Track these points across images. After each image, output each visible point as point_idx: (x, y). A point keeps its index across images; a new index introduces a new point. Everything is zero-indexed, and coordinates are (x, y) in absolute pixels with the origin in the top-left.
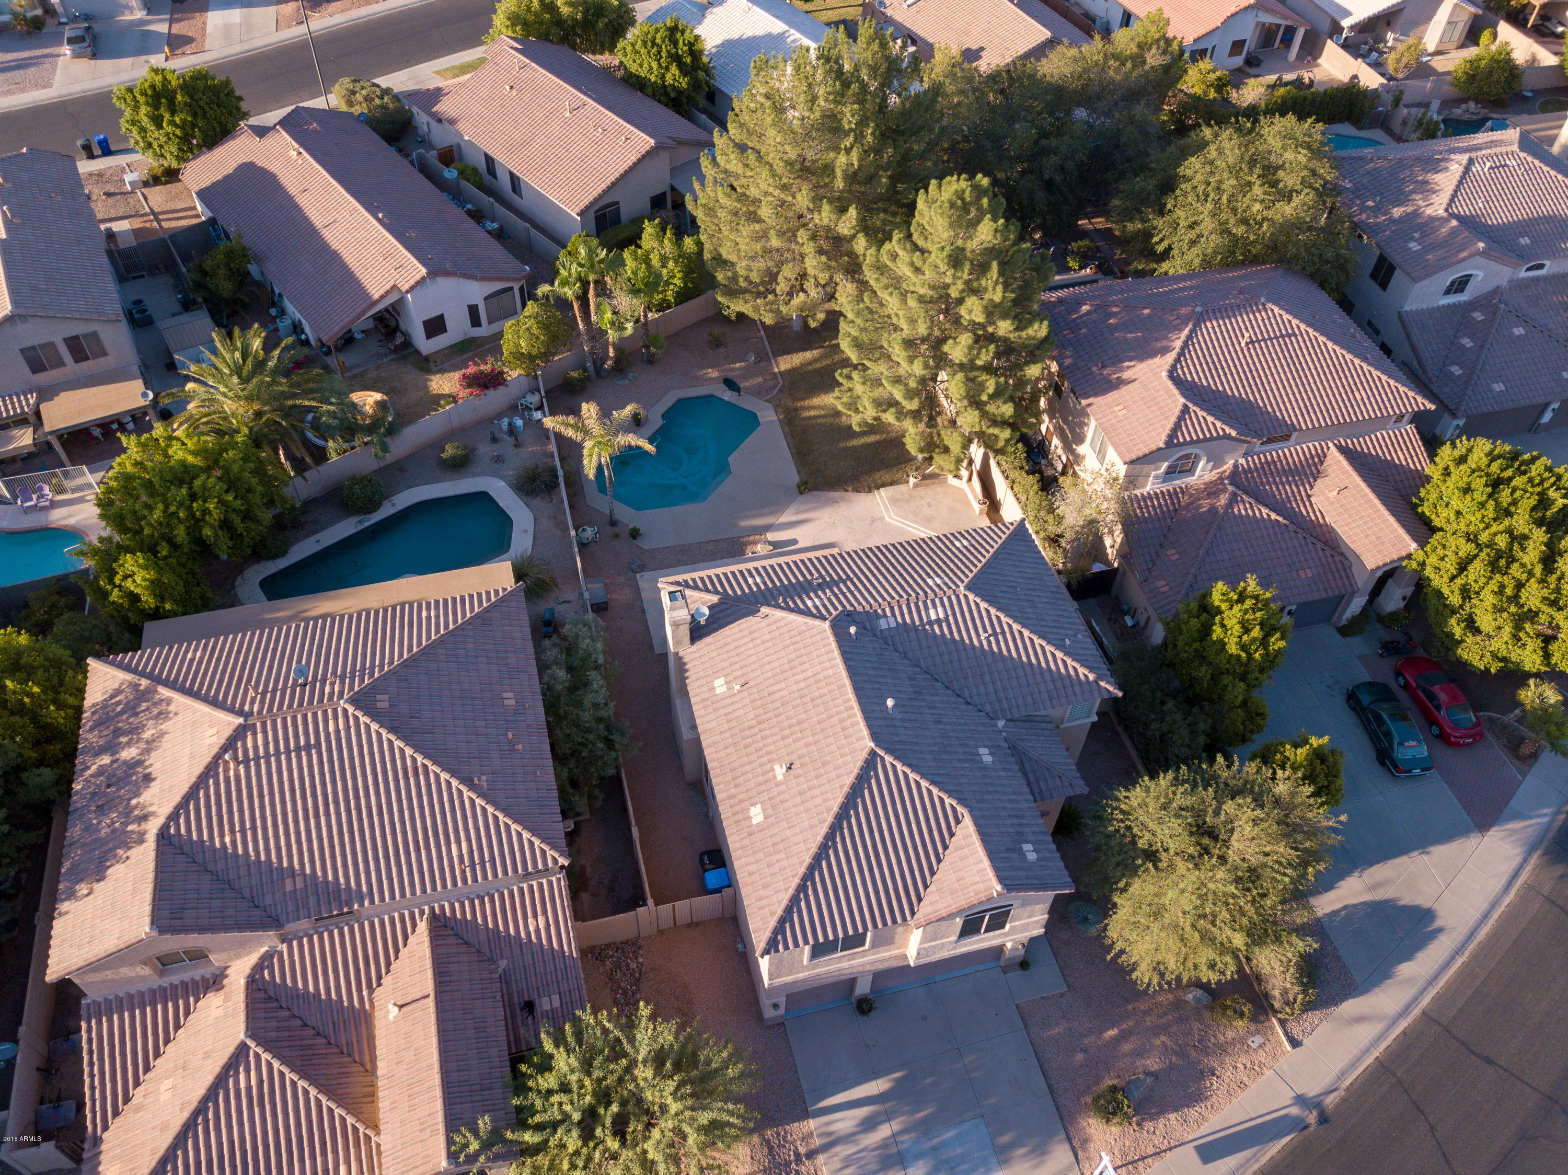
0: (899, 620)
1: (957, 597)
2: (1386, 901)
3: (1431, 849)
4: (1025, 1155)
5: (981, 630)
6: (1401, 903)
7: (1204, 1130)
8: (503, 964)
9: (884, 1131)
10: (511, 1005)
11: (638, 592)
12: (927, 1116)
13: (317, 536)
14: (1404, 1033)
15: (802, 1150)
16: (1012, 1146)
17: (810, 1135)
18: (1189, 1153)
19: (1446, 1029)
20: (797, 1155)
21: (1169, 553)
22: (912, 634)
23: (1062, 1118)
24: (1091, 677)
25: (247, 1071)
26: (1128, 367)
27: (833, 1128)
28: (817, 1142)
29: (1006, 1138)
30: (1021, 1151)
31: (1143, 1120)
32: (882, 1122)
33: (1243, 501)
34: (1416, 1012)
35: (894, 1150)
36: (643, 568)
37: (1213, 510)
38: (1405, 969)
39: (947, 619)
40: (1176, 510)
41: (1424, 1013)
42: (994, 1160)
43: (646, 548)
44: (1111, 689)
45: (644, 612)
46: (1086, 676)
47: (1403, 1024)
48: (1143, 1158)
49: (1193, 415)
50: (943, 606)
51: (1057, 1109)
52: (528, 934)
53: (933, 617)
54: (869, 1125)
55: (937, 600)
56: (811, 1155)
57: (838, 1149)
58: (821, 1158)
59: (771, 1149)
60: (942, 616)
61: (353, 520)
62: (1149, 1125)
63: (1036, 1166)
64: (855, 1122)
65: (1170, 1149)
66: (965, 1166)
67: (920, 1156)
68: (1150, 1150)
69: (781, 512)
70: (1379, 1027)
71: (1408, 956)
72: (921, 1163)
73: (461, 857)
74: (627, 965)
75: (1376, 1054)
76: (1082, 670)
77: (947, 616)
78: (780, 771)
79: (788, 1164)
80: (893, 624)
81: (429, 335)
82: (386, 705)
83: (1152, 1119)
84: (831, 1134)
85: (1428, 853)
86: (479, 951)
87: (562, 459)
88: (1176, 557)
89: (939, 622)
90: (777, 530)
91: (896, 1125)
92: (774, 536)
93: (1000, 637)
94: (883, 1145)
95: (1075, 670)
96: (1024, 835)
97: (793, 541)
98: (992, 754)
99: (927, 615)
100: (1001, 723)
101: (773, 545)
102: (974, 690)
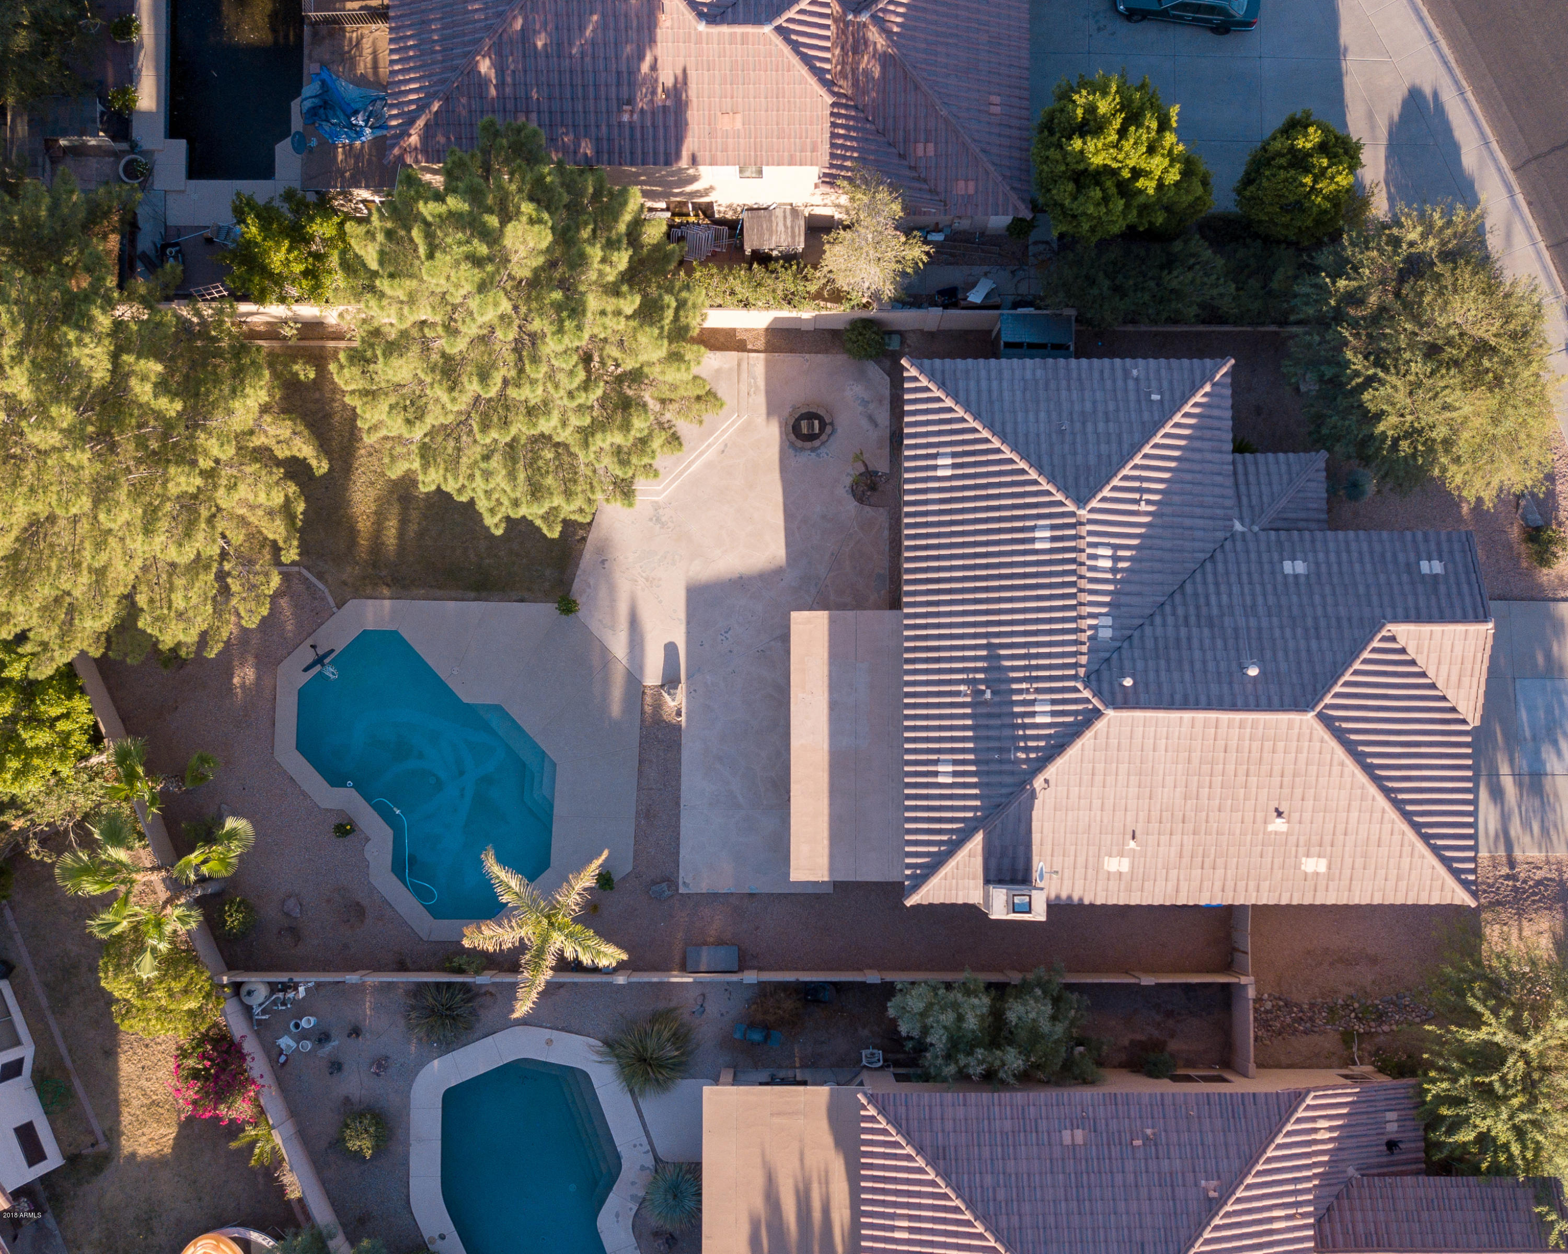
0: (1104, 610)
1: (1091, 522)
2: (1390, 133)
3: (1342, 42)
4: (1559, 645)
5: (1134, 507)
6: (1396, 118)
8: (1351, 1171)
9: (1508, 783)
10: (1389, 1165)
11: (713, 897)
12: (1503, 731)
14: (1530, 204)
15: (1505, 870)
16: (1548, 656)
17: (1493, 858)
19: (1536, 158)
20: (1507, 877)
21: (920, 152)
22: (1124, 599)
23: (1534, 599)
24: (1207, 388)
27: (1492, 832)
28: (1502, 853)
29: (1540, 659)
30: (1556, 651)
31: (1556, 518)
32: (1498, 782)
34: (1511, 177)
35: (1526, 779)
36: (671, 881)
37: (885, 60)
38: (1470, 158)
39: (1116, 547)
40: (856, 108)
41: (1515, 170)
42: (1557, 681)
43: (629, 868)
44: (1224, 370)
45: (751, 895)
46: (1205, 395)
47: (1520, 198)
49: (792, 26)
50: (1096, 545)
51: (1522, 599)
52: (1331, 1140)
53: (1108, 564)
54: (1497, 794)
55: (1089, 551)
56: (1512, 864)
57: (1513, 833)
58: (1518, 854)
59: (1499, 903)
60: (1109, 552)
62: (1562, 515)
64: (1491, 807)
66: (1557, 712)
67: (1537, 752)
69: (605, 651)
70: (1518, 228)
71: (1455, 149)
72: (1544, 756)
74: (1267, 1012)
75: (1542, 245)
76: (1198, 398)
77: (1108, 545)
78: (1279, 825)
79: (1515, 889)
80: (1108, 621)
83: (1557, 509)
84: (1497, 836)
85: (1346, 49)
86: (1337, 1197)
88: (931, 147)
89: (1115, 559)
90: (641, 668)
91: (1504, 769)
92: (652, 676)
93: (1145, 485)
94: (1520, 785)
95: (1196, 405)
96: (1408, 564)
97: (670, 649)
98: (1293, 559)
99: (1104, 570)
100: (1238, 527)
101: (670, 681)
102: (1198, 545)
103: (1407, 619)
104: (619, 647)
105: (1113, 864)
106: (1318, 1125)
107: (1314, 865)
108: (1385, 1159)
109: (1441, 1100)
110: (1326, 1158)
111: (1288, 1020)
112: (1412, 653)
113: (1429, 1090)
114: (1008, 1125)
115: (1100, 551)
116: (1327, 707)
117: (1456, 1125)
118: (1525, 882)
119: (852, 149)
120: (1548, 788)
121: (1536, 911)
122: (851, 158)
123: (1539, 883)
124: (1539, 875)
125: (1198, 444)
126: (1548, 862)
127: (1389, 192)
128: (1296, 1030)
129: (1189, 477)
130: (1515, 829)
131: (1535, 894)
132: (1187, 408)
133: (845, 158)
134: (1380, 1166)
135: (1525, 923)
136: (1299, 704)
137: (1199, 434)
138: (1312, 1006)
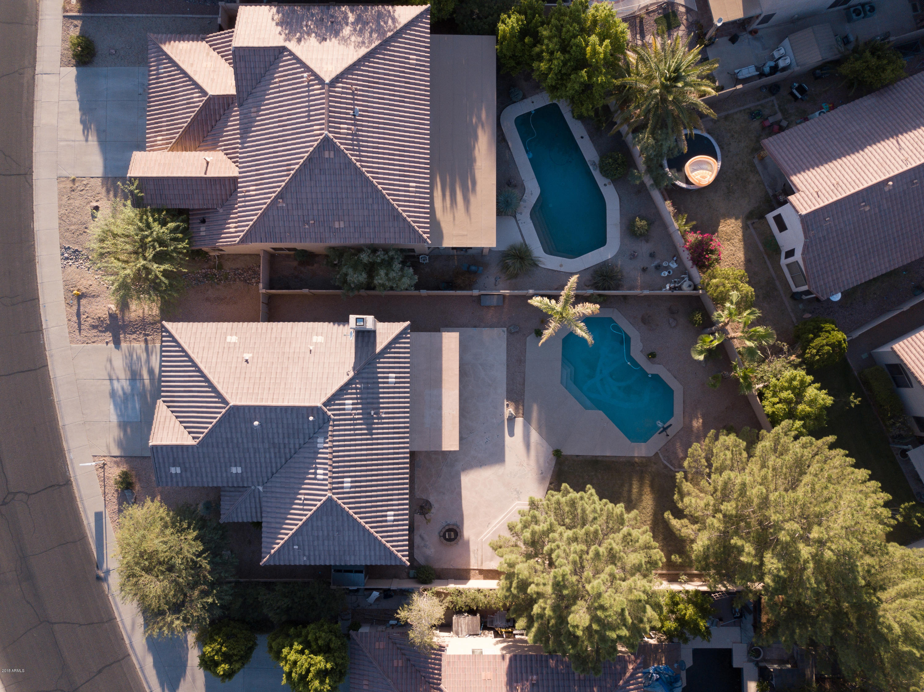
0: (321, 450)
1: (326, 490)
2: (185, 672)
4: (120, 435)
5: (306, 497)
6: (182, 680)
7: (108, 519)
8: (221, 211)
9: (146, 376)
10: (205, 213)
11: (491, 326)
12: (147, 398)
14: (123, 639)
15: (149, 338)
16: (125, 431)
17: (154, 343)
18: (101, 508)
19: (119, 661)
20: (148, 335)
21: (400, 661)
22: (312, 455)
23: (131, 457)
24: (273, 551)
25: (199, 97)
27: (154, 354)
28: (150, 346)
29: (129, 430)
31: (119, 493)
32: (150, 376)
34: (131, 652)
35: (138, 377)
36: (510, 333)
38: (149, 661)
39: (315, 479)
40: (430, 683)
41: (129, 655)
42: (122, 420)
43: (528, 338)
44: (265, 560)
45: (475, 327)
46: (274, 548)
47: (127, 642)
48: (105, 486)
50: (324, 480)
51: (135, 457)
52: (229, 223)
53: (319, 471)
54: (151, 372)
55: (327, 477)
56: (146, 341)
57: (145, 354)
58: (143, 345)
59: (152, 324)
60: (318, 476)
62: (116, 495)
63: (114, 439)
64: (154, 366)
65: (105, 500)
66: (123, 407)
67: (132, 389)
68: (107, 491)
69: (540, 434)
70: (129, 628)
71: (155, 665)
72: (130, 388)
73: (249, 191)
74: (254, 278)
75: (118, 619)
76: (277, 547)
77: (318, 480)
78: (247, 356)
79: (145, 330)
80: (319, 446)
81: (775, 219)
83: (118, 497)
84: (152, 352)
86: (227, 200)
87: (625, 297)
88: (395, 665)
89: (315, 474)
90: (524, 426)
91: (147, 382)
92: (519, 422)
93: (301, 507)
94: (141, 375)
95: (278, 544)
96: (186, 471)
97: (512, 434)
98: (237, 473)
99: (321, 468)
100: (261, 488)
101: (512, 419)
102: (278, 480)
103: (187, 447)
104: (534, 436)
105: (320, 339)
106: (234, 230)
107: (231, 339)
108: (207, 215)
109: (182, 240)
110: (232, 216)
111: (245, 274)
112: (186, 432)
113: (187, 244)
114: (367, 230)
115: (322, 477)
116: (224, 408)
117: (175, 230)
118: (141, 333)
119: (431, 663)
120: (129, 373)
121: (136, 321)
122: (432, 659)
123: (134, 333)
124: (134, 336)
125: (278, 526)
126: (130, 341)
127: (187, 644)
128: (242, 270)
129: (282, 511)
130: (144, 356)
131: (136, 328)
132: (282, 542)
133: (435, 659)
134: (209, 213)
135: (141, 315)
136: (237, 409)
137: (277, 530)
138: (235, 280)
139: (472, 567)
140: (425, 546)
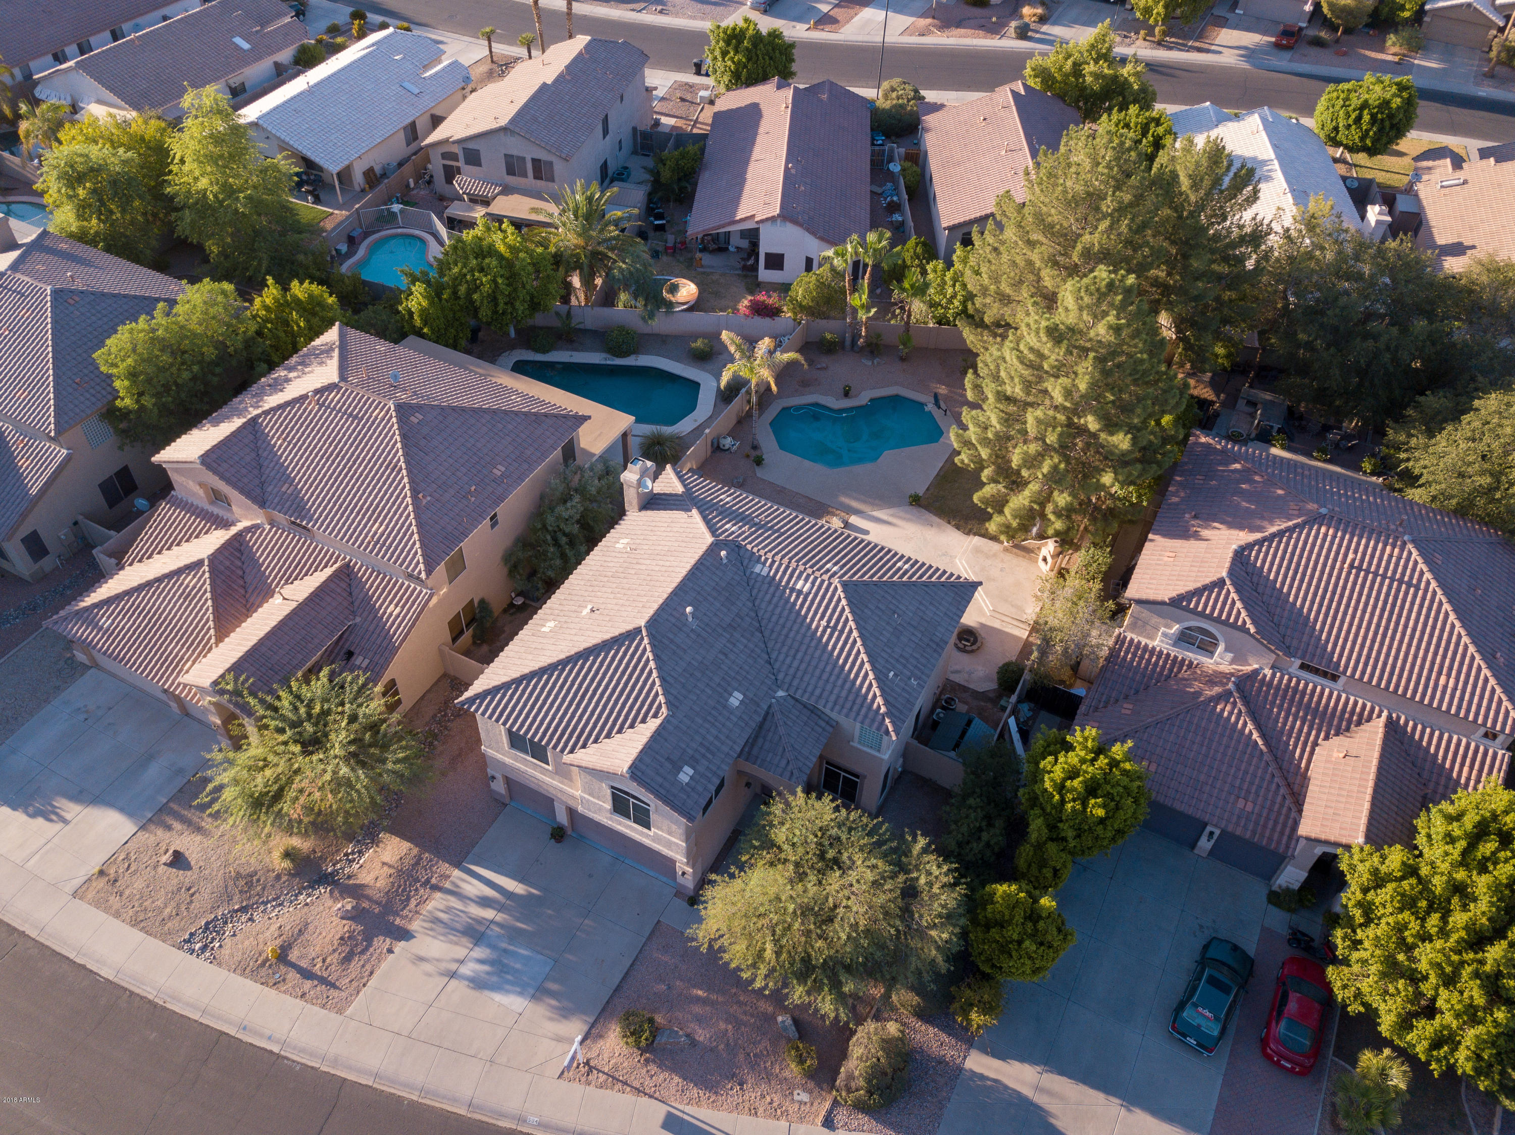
0: (772, 573)
1: (829, 586)
3: (1138, 1111)
4: (553, 1007)
5: (825, 620)
6: (1053, 1121)
7: (688, 1109)
8: (358, 619)
9: (489, 914)
10: (343, 645)
12: (525, 930)
13: (574, 353)
15: (434, 881)
16: (552, 994)
17: (448, 877)
18: (659, 1111)
20: (428, 881)
22: (772, 588)
23: (603, 1010)
24: (883, 709)
26: (1215, 528)
27: (464, 886)
28: (448, 885)
29: (553, 986)
30: (553, 1002)
31: (654, 1061)
32: (494, 908)
33: (1234, 704)
35: (482, 929)
37: (1198, 694)
39: (808, 594)
42: (532, 991)
43: (759, 475)
44: (891, 728)
46: (879, 706)
48: (625, 1083)
49: (1224, 592)
50: (813, 584)
51: (608, 1002)
52: (385, 613)
53: (798, 587)
54: (484, 902)
55: (812, 577)
56: (435, 888)
57: (453, 898)
58: (438, 895)
59: (417, 864)
60: (805, 590)
61: (604, 355)
62: (653, 1068)
63: (551, 1019)
64: (478, 893)
65: (651, 1097)
66: (509, 977)
67: (493, 947)
68: (636, 1084)
69: (881, 507)
72: (488, 950)
76: (879, 700)
77: (811, 592)
78: (587, 611)
79: (417, 880)
80: (764, 573)
81: (767, 267)
82: (416, 421)
83: (659, 1067)
84: (458, 886)
85: (1129, 1110)
88: (1128, 712)
89: (800, 592)
90: (863, 518)
91: (500, 917)
92: (854, 520)
93: (836, 633)
94: (479, 921)
95: (875, 696)
96: (697, 761)
97: (867, 532)
98: (742, 702)
99: (796, 583)
100: (781, 693)
101: (847, 525)
102: (781, 657)
103: (663, 727)
104: (880, 513)
105: (624, 541)
106: (399, 607)
107: (549, 627)
108: (348, 642)
110: (378, 604)
114: (528, 453)
115: (808, 585)
118: (417, 890)
120: (465, 940)
121: (393, 883)
122: (1133, 660)
123: (408, 899)
124: (413, 902)
125: (847, 686)
126: (417, 912)
127: (988, 1078)
129: (828, 669)
130: (454, 902)
131: (403, 891)
132: (875, 689)
135: (392, 871)
136: (653, 623)
137: (854, 690)
139: (1025, 637)
140: (970, 673)
